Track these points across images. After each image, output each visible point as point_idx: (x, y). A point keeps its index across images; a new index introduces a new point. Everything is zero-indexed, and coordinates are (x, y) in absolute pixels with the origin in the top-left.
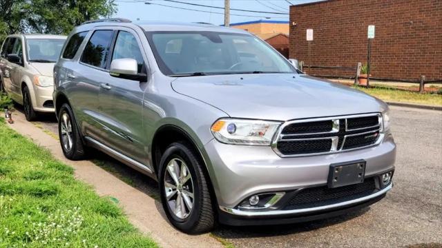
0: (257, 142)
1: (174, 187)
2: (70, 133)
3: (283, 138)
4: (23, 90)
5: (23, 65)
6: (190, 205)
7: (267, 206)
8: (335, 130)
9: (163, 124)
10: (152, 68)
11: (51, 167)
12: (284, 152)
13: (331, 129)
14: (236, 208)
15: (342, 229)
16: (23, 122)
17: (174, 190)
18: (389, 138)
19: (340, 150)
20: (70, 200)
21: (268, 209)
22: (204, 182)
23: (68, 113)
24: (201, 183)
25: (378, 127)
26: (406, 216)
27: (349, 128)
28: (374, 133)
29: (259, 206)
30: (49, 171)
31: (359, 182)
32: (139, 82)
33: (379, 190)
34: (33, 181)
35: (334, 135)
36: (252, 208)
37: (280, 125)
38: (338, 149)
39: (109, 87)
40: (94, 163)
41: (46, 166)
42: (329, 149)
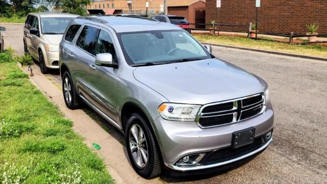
0: (187, 119)
1: (135, 144)
2: (70, 91)
3: (203, 115)
4: (39, 53)
5: (39, 36)
6: (146, 159)
7: (194, 163)
8: (235, 108)
9: (128, 101)
10: (121, 58)
11: (59, 122)
12: (203, 125)
13: (232, 108)
14: (175, 165)
15: (242, 172)
16: (39, 75)
17: (135, 145)
18: (269, 107)
19: (239, 120)
20: (73, 155)
21: (195, 165)
22: (154, 144)
23: (68, 78)
24: (152, 145)
25: (262, 102)
26: (283, 159)
27: (243, 106)
28: (259, 106)
29: (189, 164)
30: (58, 127)
31: (251, 142)
32: (113, 68)
33: (264, 144)
34: (49, 137)
35: (234, 111)
36: (185, 164)
37: (200, 107)
38: (237, 120)
39: (95, 68)
40: (85, 111)
41: (56, 122)
42: (231, 120)
